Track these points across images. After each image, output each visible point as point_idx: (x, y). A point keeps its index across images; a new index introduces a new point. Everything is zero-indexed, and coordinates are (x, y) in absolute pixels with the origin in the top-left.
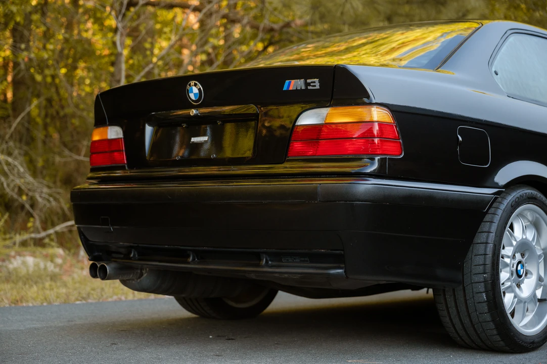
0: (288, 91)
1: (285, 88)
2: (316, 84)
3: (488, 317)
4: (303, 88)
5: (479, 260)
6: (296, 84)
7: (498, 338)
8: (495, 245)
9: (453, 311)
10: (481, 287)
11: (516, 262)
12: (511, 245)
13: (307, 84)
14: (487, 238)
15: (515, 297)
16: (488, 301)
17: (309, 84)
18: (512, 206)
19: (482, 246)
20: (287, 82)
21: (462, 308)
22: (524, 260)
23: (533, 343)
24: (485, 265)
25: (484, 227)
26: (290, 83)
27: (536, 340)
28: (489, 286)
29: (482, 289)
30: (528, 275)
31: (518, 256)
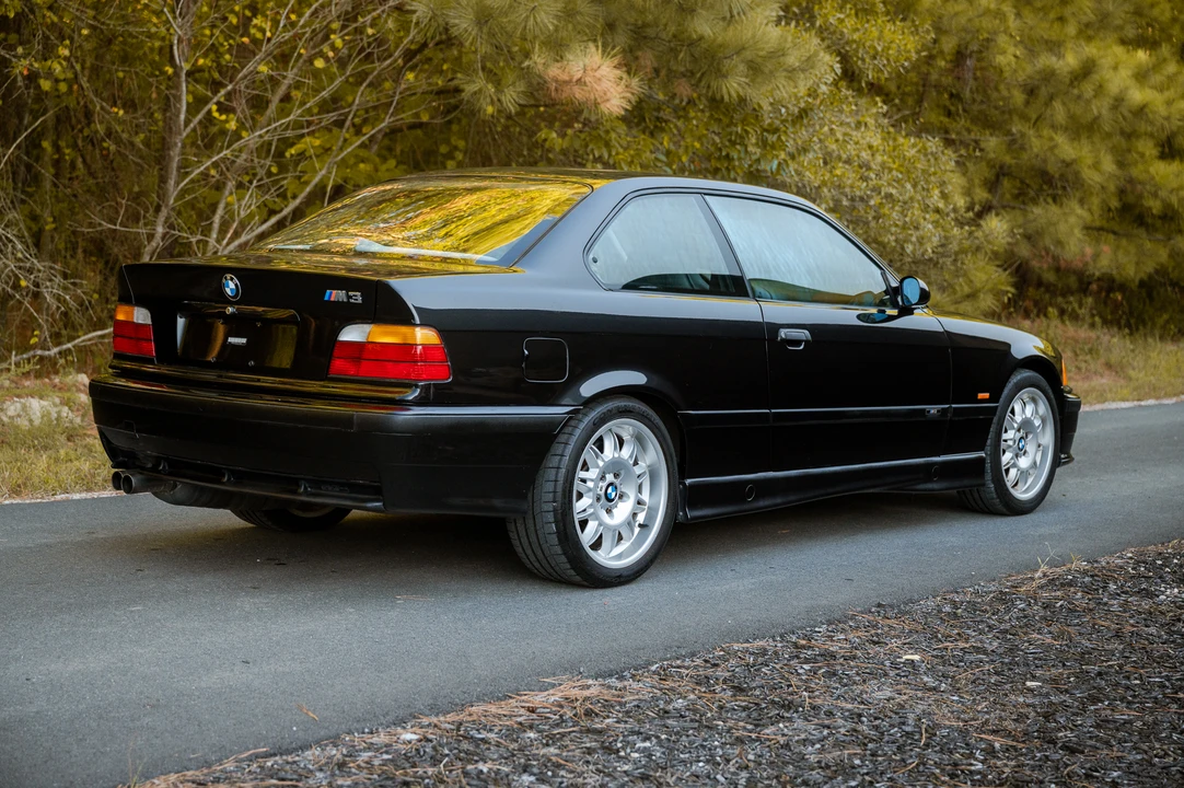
0: (329, 302)
1: (326, 298)
2: (357, 297)
3: (558, 550)
4: (345, 300)
5: (549, 487)
6: (337, 295)
7: (573, 572)
8: (568, 471)
9: (524, 540)
10: (551, 517)
11: (604, 484)
12: (598, 467)
13: (349, 297)
14: (560, 461)
15: (600, 525)
16: (558, 532)
17: (351, 297)
18: (594, 424)
19: (553, 471)
20: (328, 291)
21: (533, 538)
22: (617, 482)
23: (620, 576)
24: (555, 492)
25: (557, 449)
26: (331, 293)
27: (625, 573)
28: (559, 516)
29: (552, 520)
30: (624, 498)
31: (610, 478)
